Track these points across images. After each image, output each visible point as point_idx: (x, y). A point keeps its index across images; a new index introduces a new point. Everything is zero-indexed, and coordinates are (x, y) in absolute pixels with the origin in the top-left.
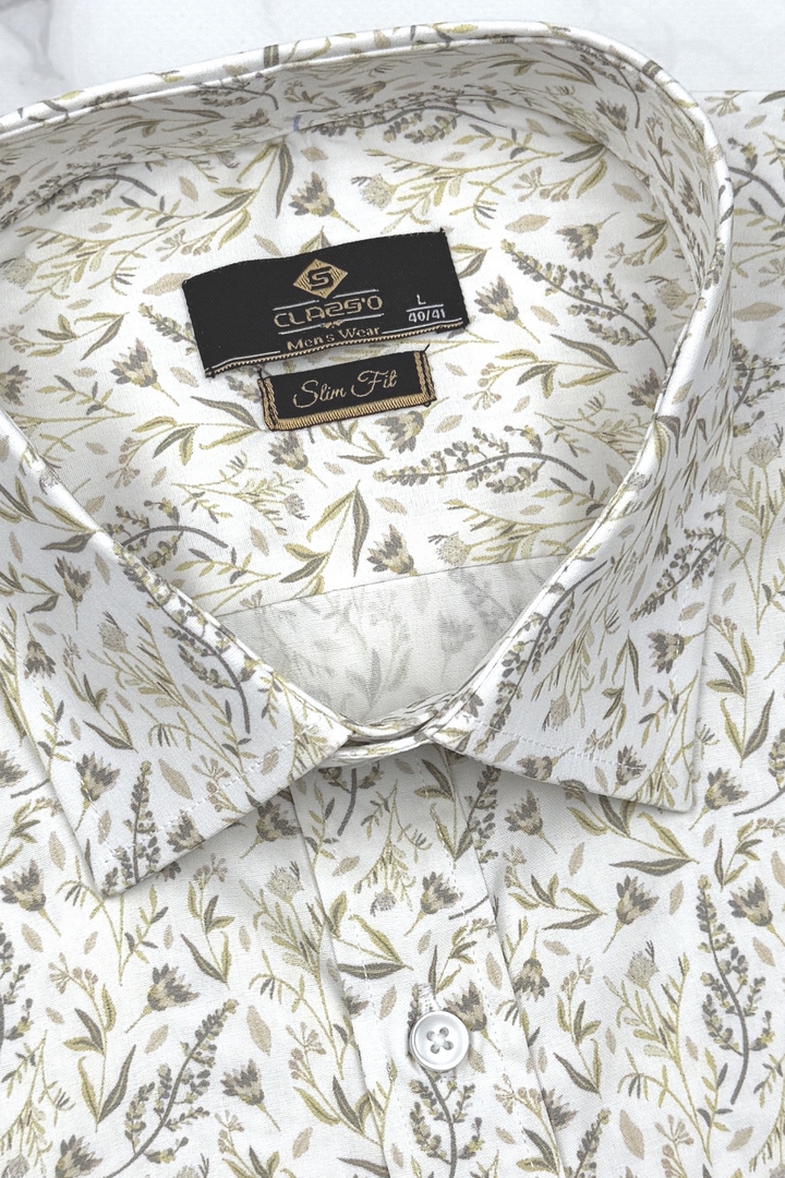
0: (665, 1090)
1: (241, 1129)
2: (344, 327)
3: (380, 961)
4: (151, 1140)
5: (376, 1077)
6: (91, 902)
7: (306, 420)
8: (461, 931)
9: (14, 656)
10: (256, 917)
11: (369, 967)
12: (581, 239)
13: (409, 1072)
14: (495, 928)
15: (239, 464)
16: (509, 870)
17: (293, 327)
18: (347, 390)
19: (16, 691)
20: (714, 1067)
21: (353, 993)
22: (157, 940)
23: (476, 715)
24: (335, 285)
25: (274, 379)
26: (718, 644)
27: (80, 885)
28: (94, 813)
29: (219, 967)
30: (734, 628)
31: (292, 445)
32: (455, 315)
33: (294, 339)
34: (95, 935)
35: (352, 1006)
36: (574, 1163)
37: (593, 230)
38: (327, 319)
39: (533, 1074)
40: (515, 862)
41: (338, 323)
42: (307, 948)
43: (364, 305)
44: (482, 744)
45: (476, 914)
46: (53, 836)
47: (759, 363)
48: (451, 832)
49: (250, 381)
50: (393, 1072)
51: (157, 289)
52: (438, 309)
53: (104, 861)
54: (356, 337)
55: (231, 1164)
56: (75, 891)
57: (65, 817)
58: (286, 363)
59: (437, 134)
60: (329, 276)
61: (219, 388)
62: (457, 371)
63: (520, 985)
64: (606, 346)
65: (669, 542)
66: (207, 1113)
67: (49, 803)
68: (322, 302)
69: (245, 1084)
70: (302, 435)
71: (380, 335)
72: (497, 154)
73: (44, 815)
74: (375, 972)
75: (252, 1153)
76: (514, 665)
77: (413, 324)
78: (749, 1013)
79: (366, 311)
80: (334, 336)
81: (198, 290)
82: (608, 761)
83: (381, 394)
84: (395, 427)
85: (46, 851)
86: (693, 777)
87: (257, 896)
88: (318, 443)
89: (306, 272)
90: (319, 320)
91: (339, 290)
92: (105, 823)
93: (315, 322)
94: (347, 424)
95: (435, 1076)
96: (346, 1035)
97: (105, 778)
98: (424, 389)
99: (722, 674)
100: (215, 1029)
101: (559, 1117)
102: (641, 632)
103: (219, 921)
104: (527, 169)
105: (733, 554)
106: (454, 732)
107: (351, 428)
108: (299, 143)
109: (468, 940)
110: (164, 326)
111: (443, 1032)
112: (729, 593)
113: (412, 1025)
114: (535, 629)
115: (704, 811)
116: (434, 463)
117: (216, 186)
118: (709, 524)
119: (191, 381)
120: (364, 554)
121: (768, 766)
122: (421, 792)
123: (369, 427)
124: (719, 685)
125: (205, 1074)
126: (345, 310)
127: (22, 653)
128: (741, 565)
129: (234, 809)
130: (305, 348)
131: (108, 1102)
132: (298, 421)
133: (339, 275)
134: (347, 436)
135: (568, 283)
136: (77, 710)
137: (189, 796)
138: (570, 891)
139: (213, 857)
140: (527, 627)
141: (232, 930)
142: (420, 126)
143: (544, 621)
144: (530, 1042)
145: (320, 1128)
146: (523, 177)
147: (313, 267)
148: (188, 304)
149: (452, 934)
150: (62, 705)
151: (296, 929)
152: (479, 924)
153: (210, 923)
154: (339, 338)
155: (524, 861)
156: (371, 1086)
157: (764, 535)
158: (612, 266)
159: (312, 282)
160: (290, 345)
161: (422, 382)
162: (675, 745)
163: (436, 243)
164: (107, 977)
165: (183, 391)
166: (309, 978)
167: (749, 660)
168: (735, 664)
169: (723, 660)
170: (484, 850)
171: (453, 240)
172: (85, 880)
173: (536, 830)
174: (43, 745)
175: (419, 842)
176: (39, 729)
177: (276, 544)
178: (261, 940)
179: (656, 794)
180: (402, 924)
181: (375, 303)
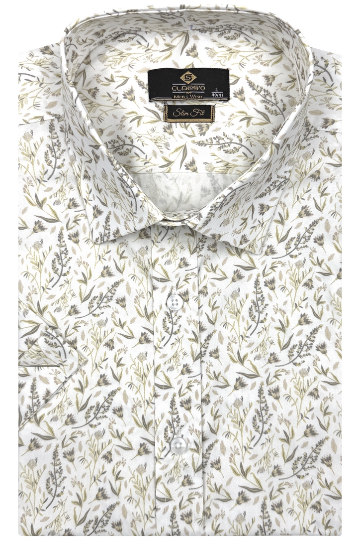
0: (233, 328)
1: (118, 313)
2: (192, 94)
3: (164, 278)
4: (94, 310)
5: (156, 308)
6: (91, 244)
7: (175, 120)
8: (188, 274)
9: (81, 173)
10: (134, 258)
11: (161, 279)
12: (269, 79)
13: (165, 309)
14: (198, 275)
15: (153, 130)
16: (205, 261)
17: (177, 91)
18: (189, 114)
19: (80, 183)
20: (248, 325)
21: (155, 285)
22: (107, 259)
23: (200, 220)
24: (192, 80)
25: (168, 106)
26: (280, 209)
27: (89, 239)
28: (95, 221)
29: (122, 270)
30: (285, 206)
31: (170, 127)
32: (226, 97)
33: (177, 95)
34: (90, 254)
35: (154, 288)
36: (203, 342)
37: (274, 78)
38: (188, 91)
39: (198, 317)
40: (207, 259)
41: (190, 93)
42: (146, 270)
43: (199, 88)
44: (200, 228)
45: (193, 271)
46: (84, 225)
47: (313, 128)
48: (191, 247)
49: (161, 105)
50: (161, 308)
51: (140, 71)
52: (221, 94)
53: (96, 235)
54: (195, 98)
55: (114, 321)
56: (87, 240)
57: (88, 220)
58: (173, 101)
59: (234, 38)
60: (191, 77)
61: (152, 106)
62: (222, 114)
63: (200, 292)
64: (269, 114)
65: (271, 178)
66: (110, 307)
67: (85, 215)
68: (187, 85)
69: (122, 301)
70: (174, 125)
71: (202, 98)
72: (250, 48)
73: (83, 218)
75: (120, 320)
76: (214, 208)
77: (213, 97)
78: (261, 313)
79: (199, 90)
80: (188, 96)
81: (152, 74)
82: (238, 238)
83: (199, 117)
84: (201, 128)
85: (82, 228)
86: (263, 245)
87: (135, 253)
88: (178, 128)
89: (185, 75)
90: (185, 91)
91: (194, 82)
92: (98, 224)
93: (184, 90)
95: (172, 312)
96: (151, 295)
97: (100, 212)
98: (211, 118)
99: (279, 219)
100: (117, 285)
101: (202, 329)
102: (257, 203)
103: (124, 257)
104: (258, 54)
105: (290, 184)
106: (193, 223)
107: (188, 125)
108: (191, 33)
109: (189, 277)
110: (140, 84)
111: (177, 300)
112: (287, 195)
113: (169, 296)
114: (222, 199)
115: (264, 255)
116: (209, 141)
117: (165, 42)
118: (285, 174)
119: (145, 102)
120: (184, 164)
121: (285, 247)
122: (186, 234)
123: (193, 126)
124: (277, 221)
125: (112, 297)
126: (193, 89)
127: (83, 172)
128: (292, 188)
129: (130, 230)
130: (179, 98)
131: (85, 298)
132: (173, 120)
133: (194, 77)
134: (186, 127)
135: (262, 93)
136: (94, 192)
137: (120, 223)
138: (221, 269)
139: (125, 240)
140: (220, 198)
141: (127, 260)
142: (229, 35)
143: (225, 197)
144: (199, 308)
145: (139, 317)
146: (257, 57)
147: (187, 73)
148: (148, 78)
149: (185, 275)
150: (91, 190)
151: (144, 264)
152: (193, 274)
153: (121, 257)
154: (189, 97)
155: (210, 259)
156: (154, 310)
157: (301, 181)
158: (277, 90)
159: (186, 78)
160: (175, 97)
161: (211, 115)
162: (260, 236)
163: (226, 73)
164: (92, 265)
165: (142, 105)
166: (145, 278)
167: (288, 216)
168: (283, 216)
169: (280, 215)
170: (199, 254)
171: (231, 73)
172: (91, 238)
173: (215, 251)
174: (85, 199)
175: (182, 248)
176: (84, 195)
177: (159, 155)
178: (134, 264)
179: (251, 249)
180: (172, 269)
181: (203, 88)
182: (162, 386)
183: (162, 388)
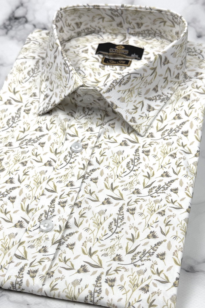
0: (113, 170)
1: (37, 149)
3: (75, 135)
4: (22, 146)
6: (36, 116)
7: (108, 64)
10: (59, 124)
11: (72, 135)
13: (69, 150)
14: (97, 137)
15: (93, 65)
16: (105, 132)
17: (112, 51)
18: (116, 62)
20: (124, 171)
21: (67, 137)
23: (105, 86)
25: (105, 58)
26: (161, 114)
27: (36, 113)
28: (43, 102)
29: (49, 129)
30: (165, 113)
31: (104, 67)
34: (34, 120)
35: (66, 139)
36: (88, 171)
39: (90, 157)
40: (107, 131)
42: (65, 130)
43: (125, 52)
44: (104, 93)
45: (95, 134)
46: (36, 105)
47: (189, 77)
48: (98, 124)
49: (102, 57)
50: (66, 149)
51: (95, 44)
52: (137, 56)
53: (41, 109)
55: (32, 153)
56: (34, 114)
57: (39, 103)
59: (151, 39)
61: (97, 56)
62: (135, 64)
63: (96, 146)
65: (157, 91)
66: (34, 145)
68: (118, 50)
69: (42, 144)
70: (106, 66)
71: (126, 57)
72: (159, 43)
73: (36, 102)
74: (73, 136)
77: (132, 57)
78: (136, 166)
81: (101, 45)
82: (130, 117)
84: (121, 68)
85: (34, 107)
86: (147, 130)
87: (61, 120)
88: (108, 67)
89: (118, 46)
91: (122, 49)
94: (114, 66)
95: (73, 152)
96: (63, 144)
97: (48, 97)
98: (129, 65)
99: (160, 119)
100: (43, 136)
101: (90, 164)
102: (146, 102)
103: (53, 124)
105: (170, 102)
108: (128, 35)
109: (92, 137)
110: (93, 48)
112: (167, 108)
118: (168, 95)
119: (93, 54)
122: (97, 119)
123: (117, 67)
124: (158, 120)
125: (37, 141)
128: (171, 104)
129: (62, 98)
131: (20, 139)
132: (106, 64)
133: (123, 47)
134: (113, 67)
136: (49, 86)
137: (57, 97)
138: (114, 139)
141: (55, 125)
144: (92, 154)
145: (50, 153)
146: (161, 47)
148: (98, 47)
149: (89, 136)
151: (64, 127)
155: (108, 132)
157: (177, 100)
160: (110, 53)
162: (145, 124)
163: (142, 50)
165: (91, 55)
166: (63, 135)
167: (166, 118)
168: (163, 118)
169: (161, 117)
170: (102, 127)
171: (145, 50)
173: (113, 128)
174: (42, 92)
175: (92, 123)
176: (42, 90)
177: (93, 77)
178: (58, 128)
179: (137, 128)
180: (81, 131)
181: (127, 52)
182: (50, 190)
183: (49, 191)
